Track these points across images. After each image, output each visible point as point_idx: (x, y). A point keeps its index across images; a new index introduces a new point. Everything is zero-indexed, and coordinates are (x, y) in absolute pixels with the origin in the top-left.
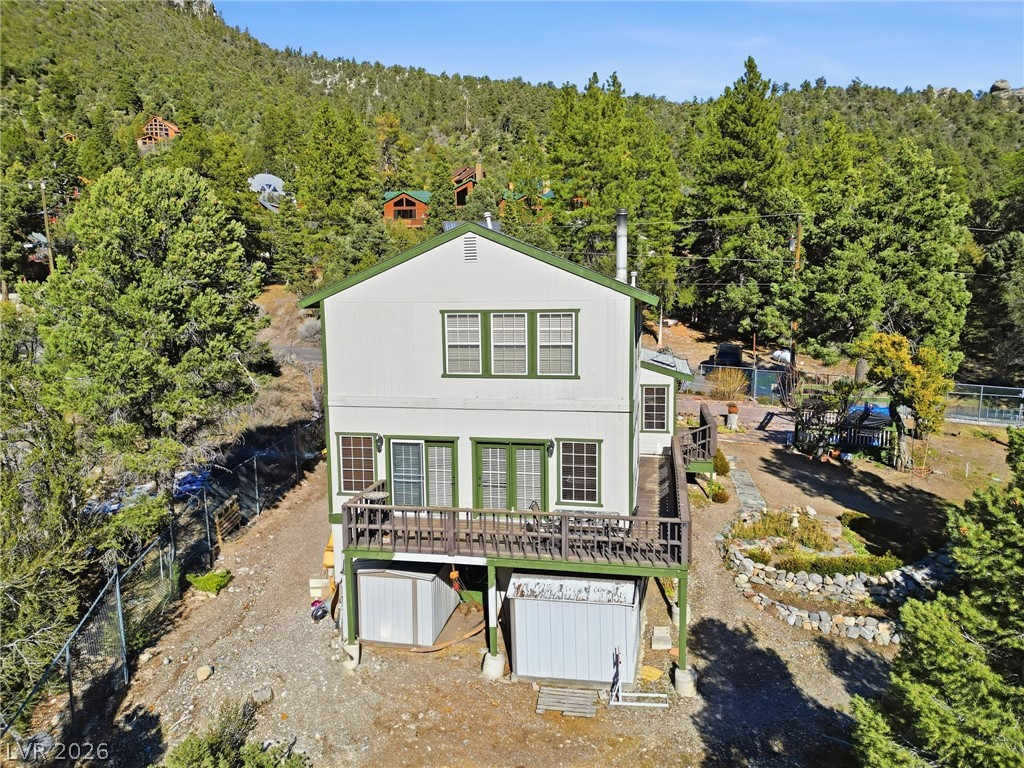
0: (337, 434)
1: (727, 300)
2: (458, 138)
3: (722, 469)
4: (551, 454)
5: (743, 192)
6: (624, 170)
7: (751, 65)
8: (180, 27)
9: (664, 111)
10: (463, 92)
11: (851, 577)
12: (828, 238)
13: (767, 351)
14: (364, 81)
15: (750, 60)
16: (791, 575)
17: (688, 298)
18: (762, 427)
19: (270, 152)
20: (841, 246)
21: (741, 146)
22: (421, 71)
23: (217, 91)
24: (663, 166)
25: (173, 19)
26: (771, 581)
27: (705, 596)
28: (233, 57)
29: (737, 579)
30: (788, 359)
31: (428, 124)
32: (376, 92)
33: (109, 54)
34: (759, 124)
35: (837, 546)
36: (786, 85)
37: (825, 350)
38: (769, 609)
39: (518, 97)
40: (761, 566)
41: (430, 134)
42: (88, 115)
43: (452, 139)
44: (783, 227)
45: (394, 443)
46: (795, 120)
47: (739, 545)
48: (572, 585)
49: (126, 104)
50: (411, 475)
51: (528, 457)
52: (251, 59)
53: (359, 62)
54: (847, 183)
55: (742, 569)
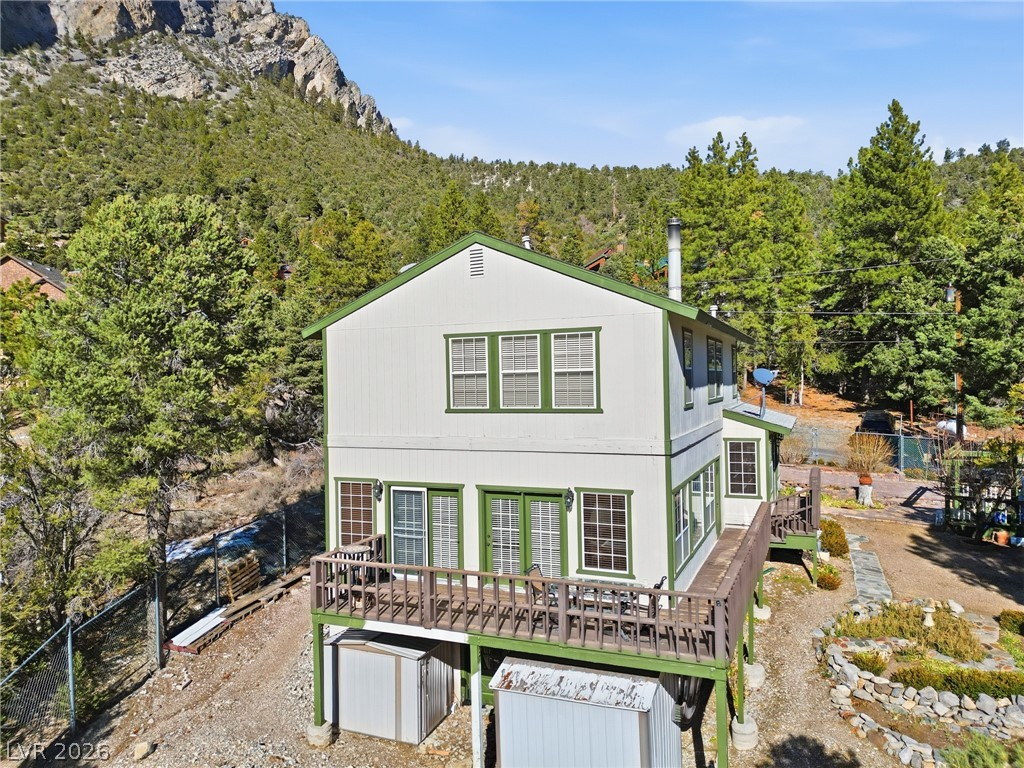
0: (336, 479)
1: (876, 362)
2: (606, 225)
3: (838, 549)
4: (569, 507)
5: (894, 244)
6: (753, 229)
7: (895, 109)
8: (359, 144)
9: (822, 186)
10: (612, 182)
11: (1004, 701)
12: (985, 274)
13: (931, 422)
14: (518, 179)
15: (895, 103)
16: (912, 691)
17: (831, 363)
18: (908, 503)
19: (423, 244)
20: (1003, 283)
21: (889, 194)
22: (572, 166)
23: (387, 196)
24: (796, 221)
25: (355, 137)
26: (883, 697)
27: (784, 710)
28: (403, 166)
29: (833, 690)
30: (955, 430)
31: (576, 214)
32: (530, 188)
33: (299, 170)
34: (910, 169)
35: (990, 657)
36: (962, 150)
37: (989, 410)
38: (875, 737)
39: (666, 182)
40: (868, 675)
41: (578, 223)
42: (276, 222)
43: (599, 226)
44: (943, 279)
45: (394, 491)
46: (974, 185)
47: (844, 646)
48: (575, 677)
49: (308, 212)
50: (414, 529)
51: (545, 511)
52: (419, 168)
53: (515, 163)
54: (1004, 208)
55: (842, 679)
